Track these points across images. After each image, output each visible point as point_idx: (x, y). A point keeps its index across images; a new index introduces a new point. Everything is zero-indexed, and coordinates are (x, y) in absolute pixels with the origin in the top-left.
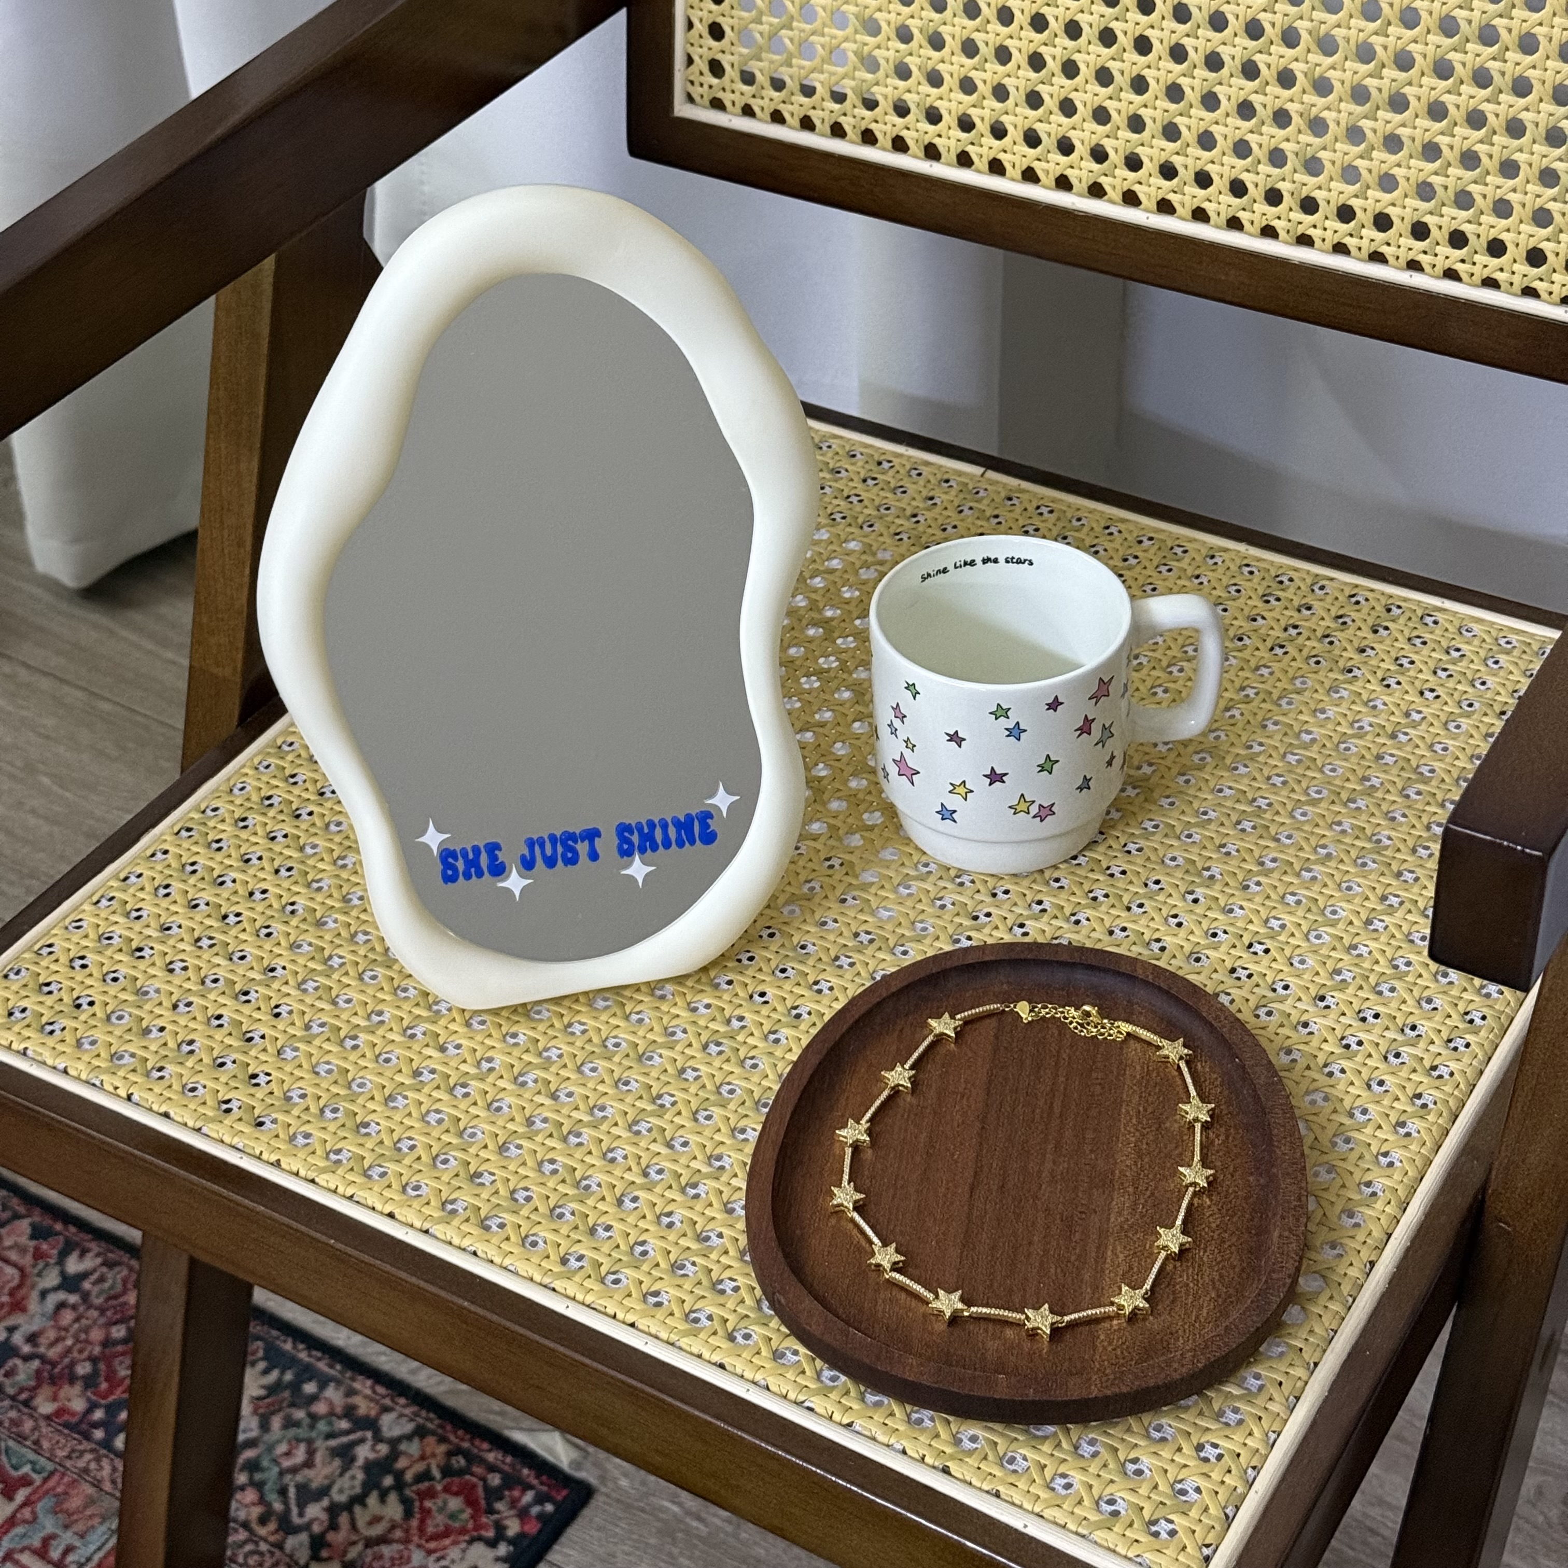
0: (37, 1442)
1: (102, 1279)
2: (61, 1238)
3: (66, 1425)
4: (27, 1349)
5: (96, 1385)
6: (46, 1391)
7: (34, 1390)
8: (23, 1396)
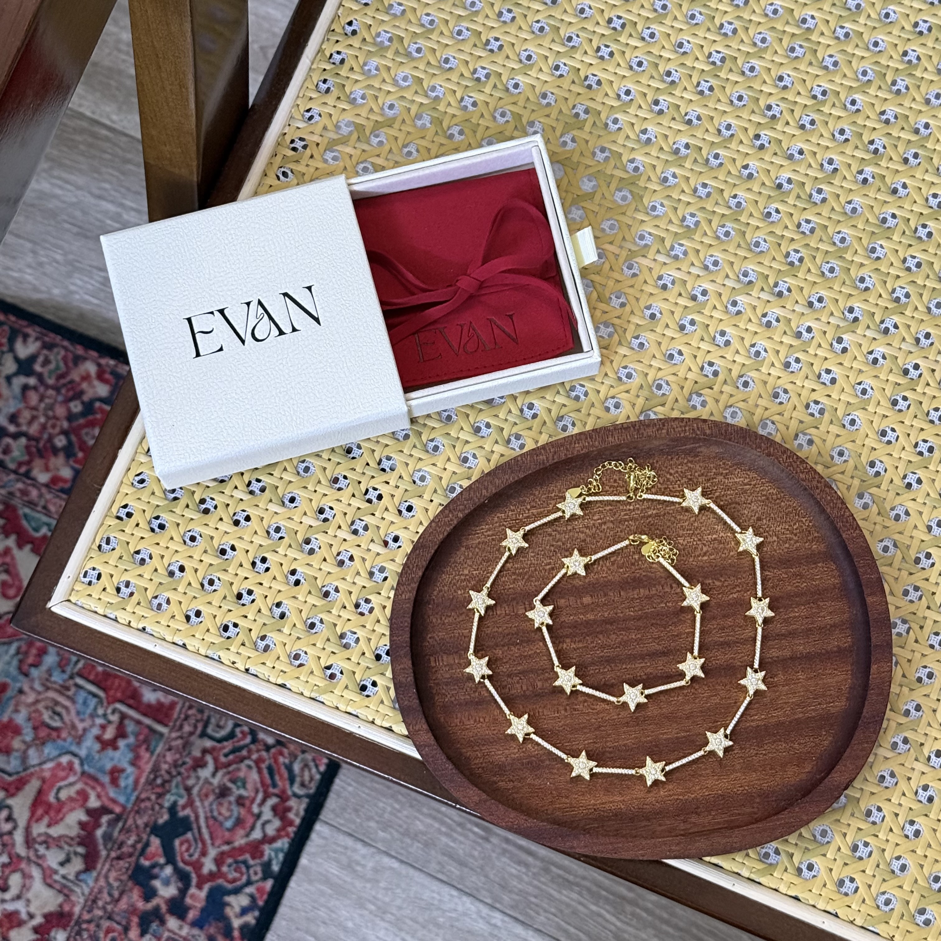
1: (47, 361)
2: (6, 327)
4: (12, 429)
5: (75, 455)
6: (38, 463)
7: (29, 463)
8: (23, 470)
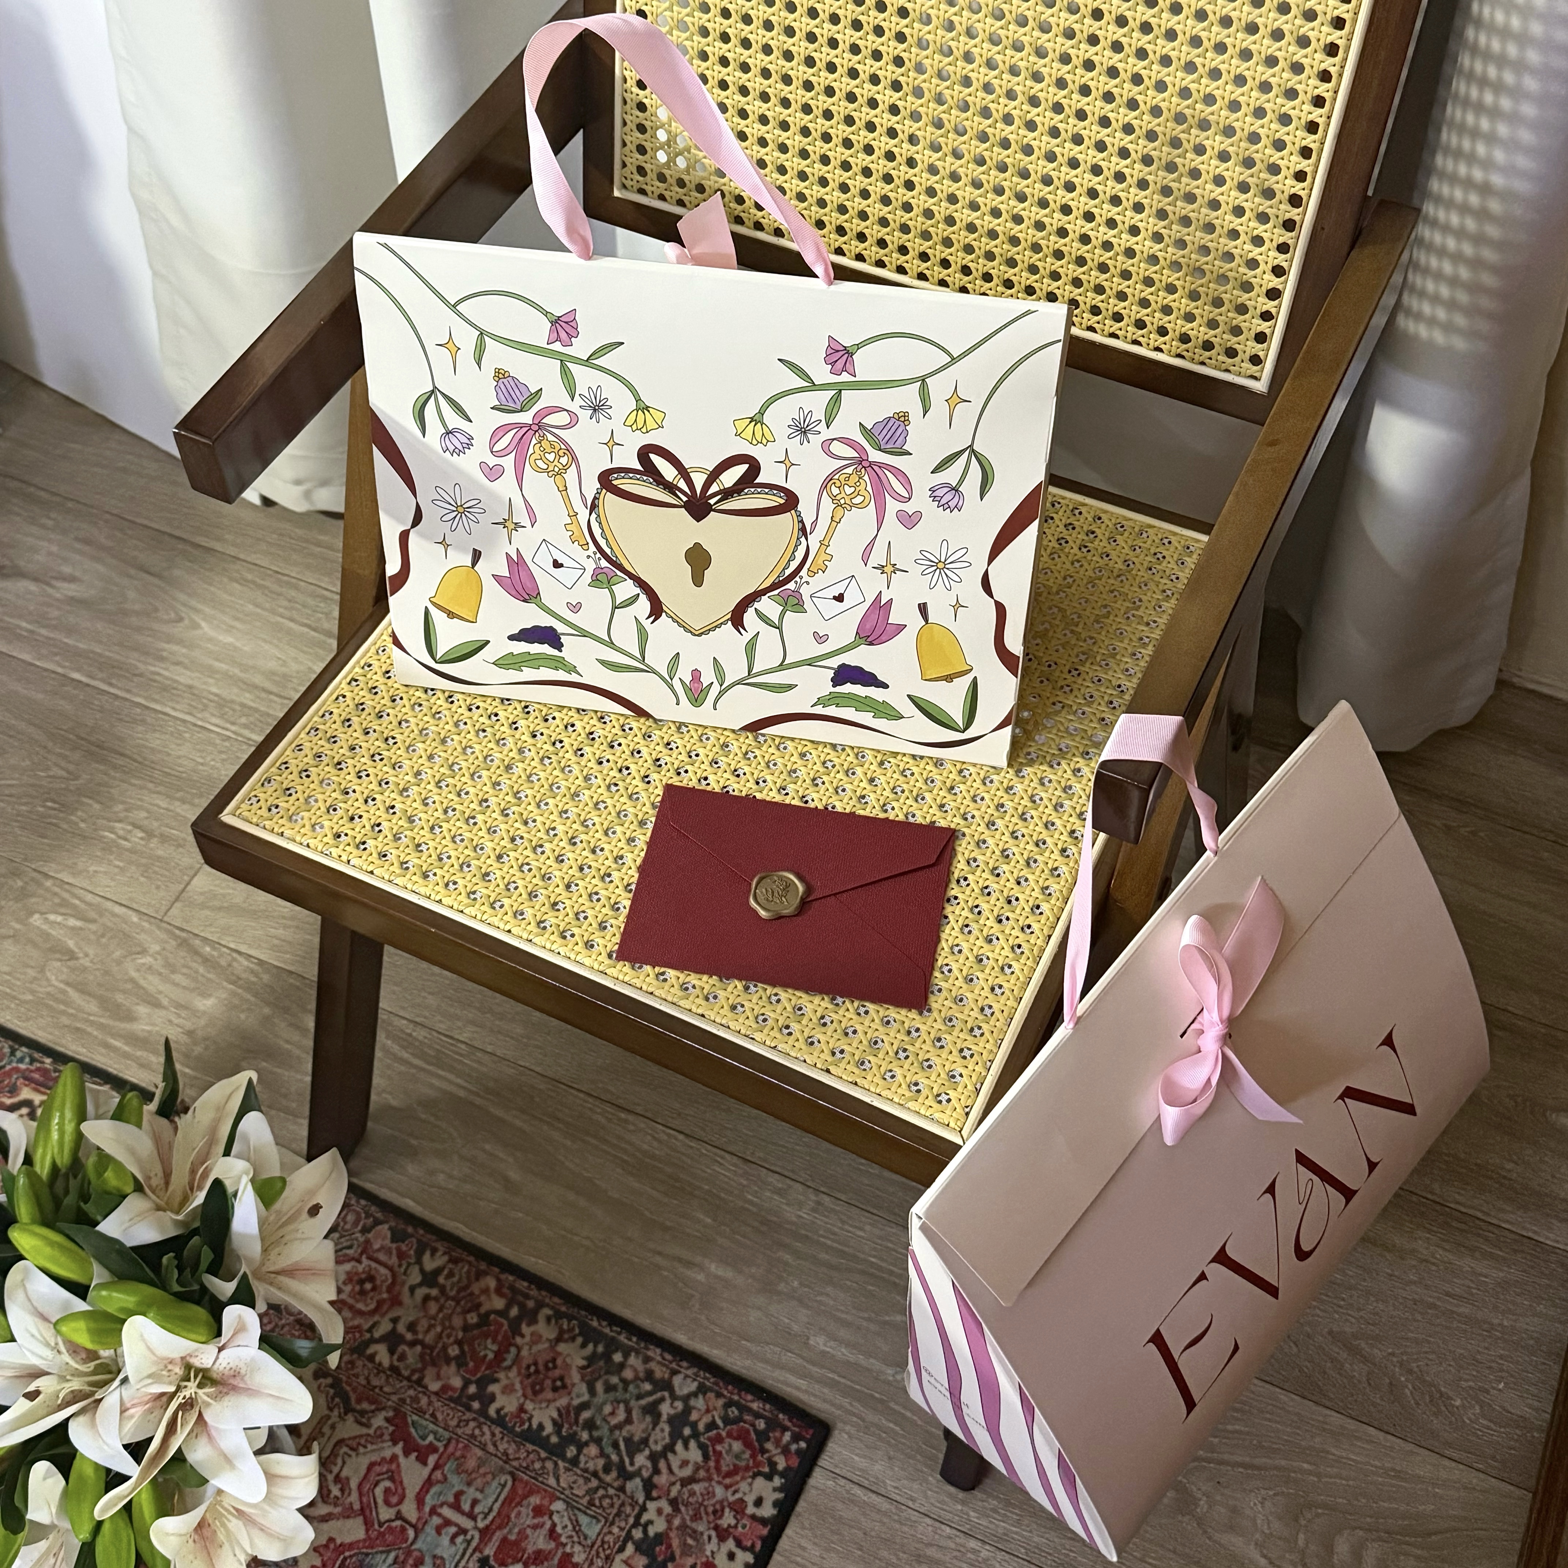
0: (433, 1415)
1: (451, 1275)
2: (414, 1240)
3: (451, 1399)
4: (409, 1336)
5: (466, 1365)
6: (430, 1372)
7: (422, 1370)
8: (415, 1377)
